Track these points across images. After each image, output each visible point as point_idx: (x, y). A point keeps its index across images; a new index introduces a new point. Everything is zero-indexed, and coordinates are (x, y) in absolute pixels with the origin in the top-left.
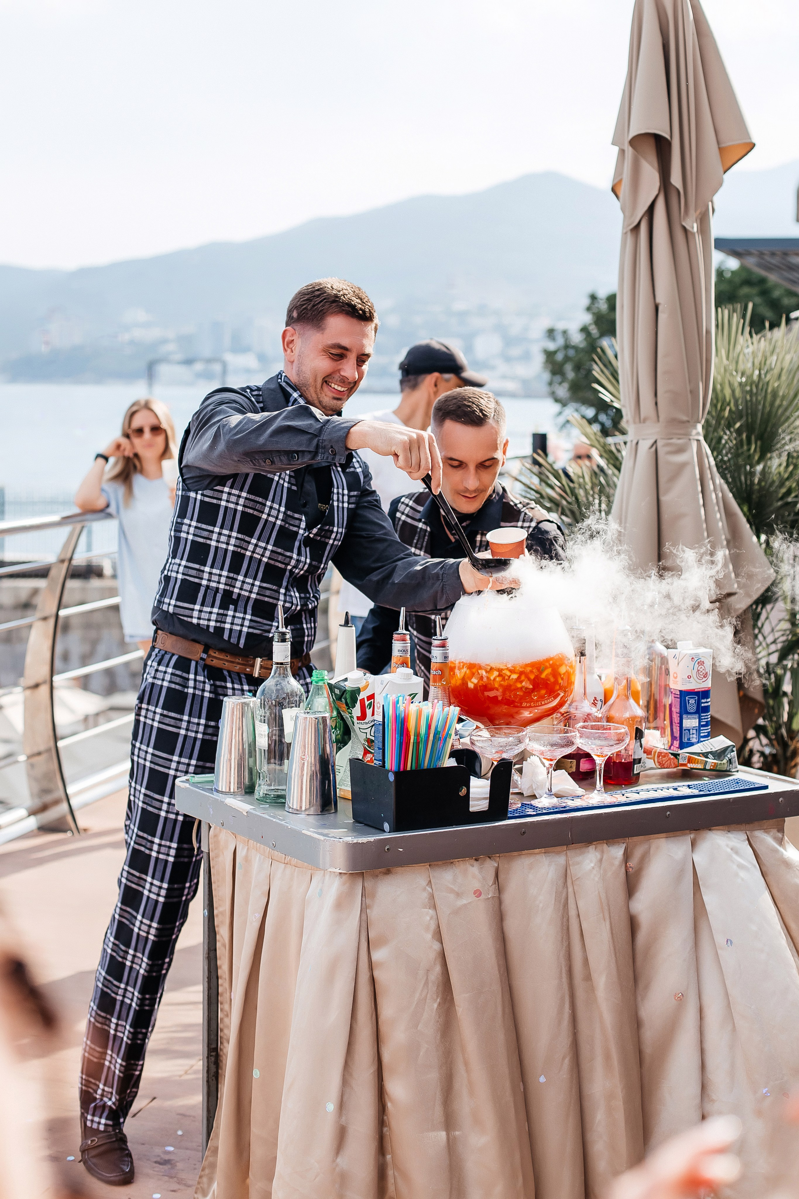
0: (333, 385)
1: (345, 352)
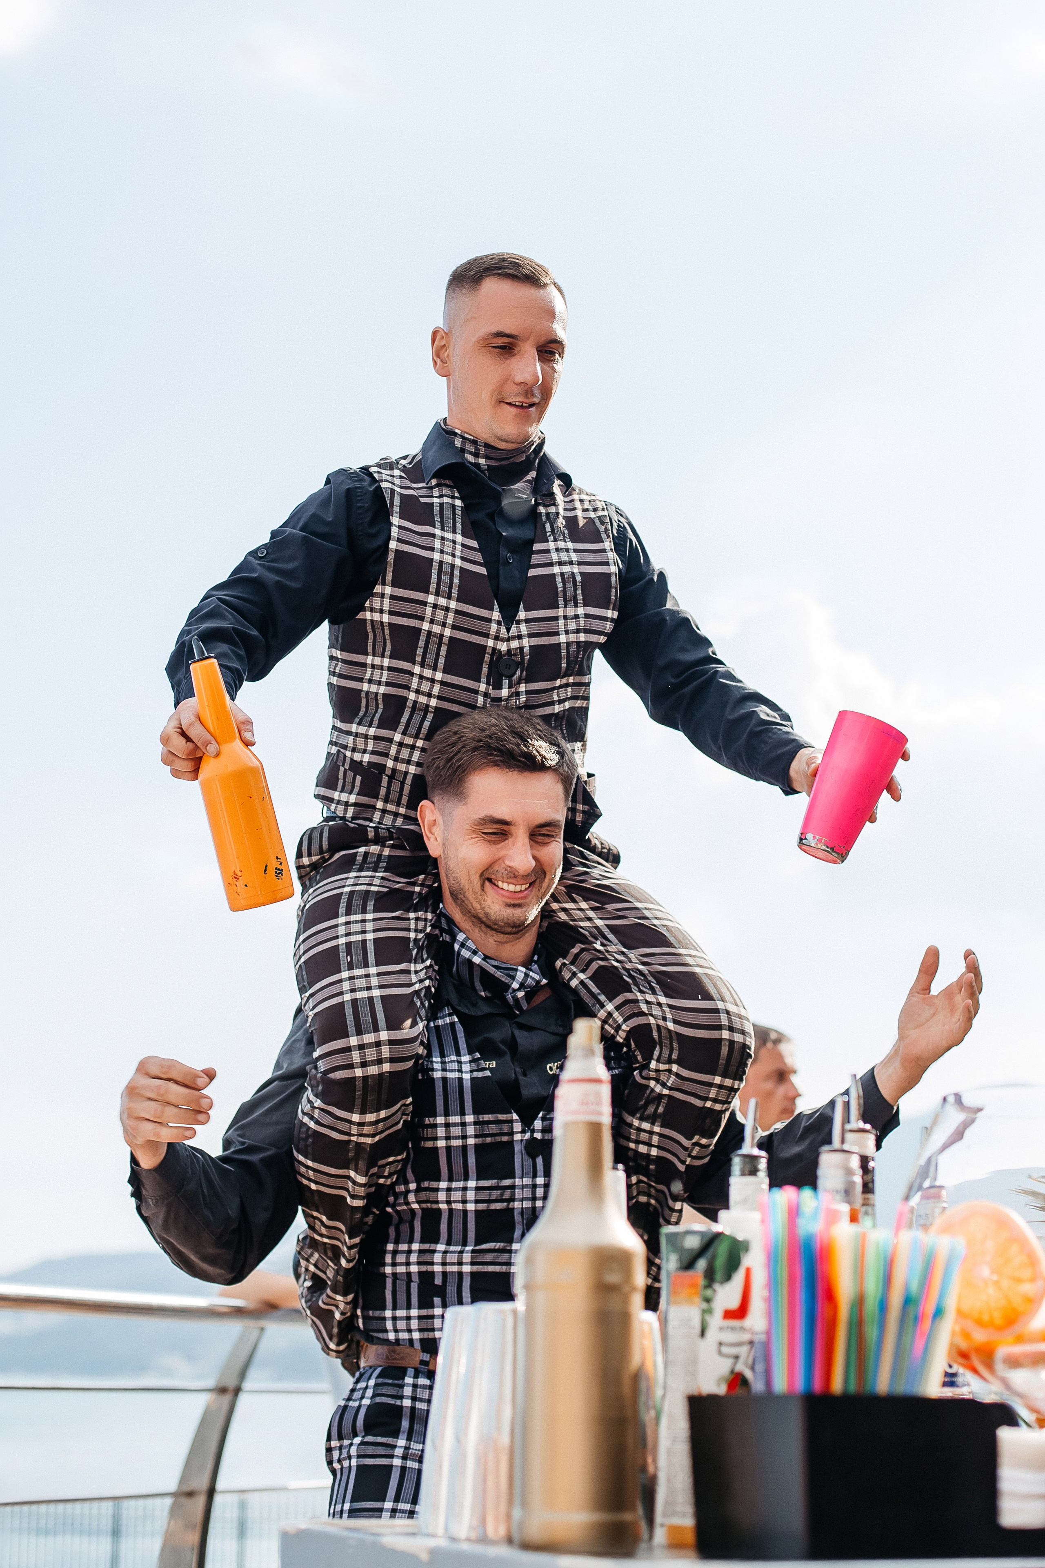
0: (500, 884)
1: (505, 827)
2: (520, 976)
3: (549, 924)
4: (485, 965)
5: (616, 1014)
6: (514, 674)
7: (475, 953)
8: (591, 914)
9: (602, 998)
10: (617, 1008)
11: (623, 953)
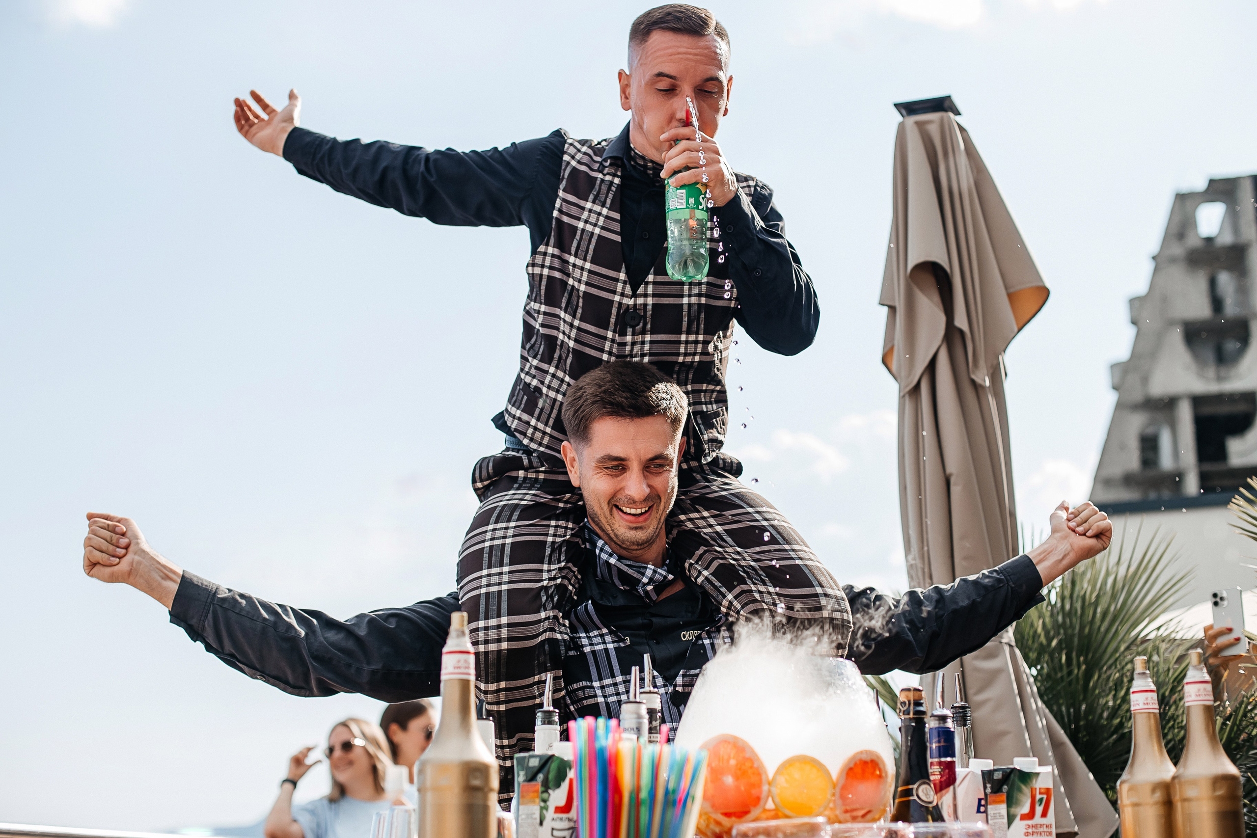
0: (624, 509)
1: (623, 463)
2: (649, 573)
3: (679, 531)
4: (619, 565)
5: (735, 603)
6: (638, 325)
7: (611, 555)
8: (712, 521)
9: (723, 590)
10: (736, 597)
11: (738, 553)
